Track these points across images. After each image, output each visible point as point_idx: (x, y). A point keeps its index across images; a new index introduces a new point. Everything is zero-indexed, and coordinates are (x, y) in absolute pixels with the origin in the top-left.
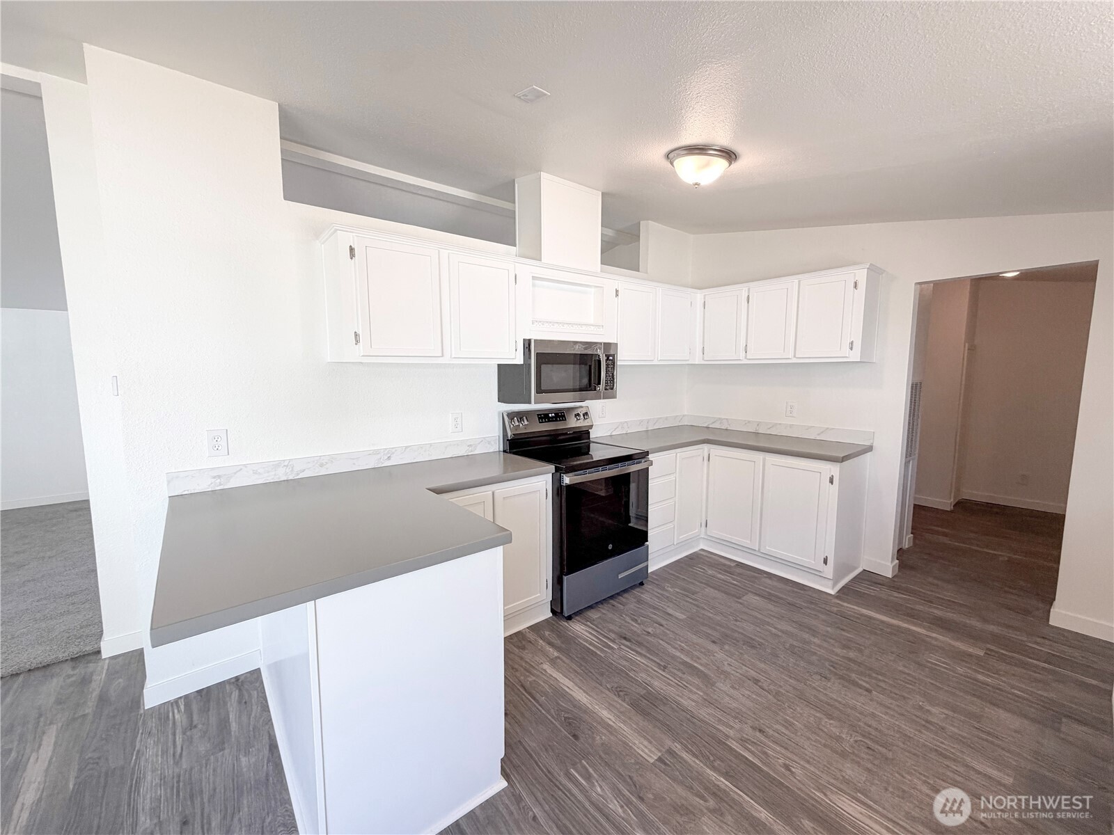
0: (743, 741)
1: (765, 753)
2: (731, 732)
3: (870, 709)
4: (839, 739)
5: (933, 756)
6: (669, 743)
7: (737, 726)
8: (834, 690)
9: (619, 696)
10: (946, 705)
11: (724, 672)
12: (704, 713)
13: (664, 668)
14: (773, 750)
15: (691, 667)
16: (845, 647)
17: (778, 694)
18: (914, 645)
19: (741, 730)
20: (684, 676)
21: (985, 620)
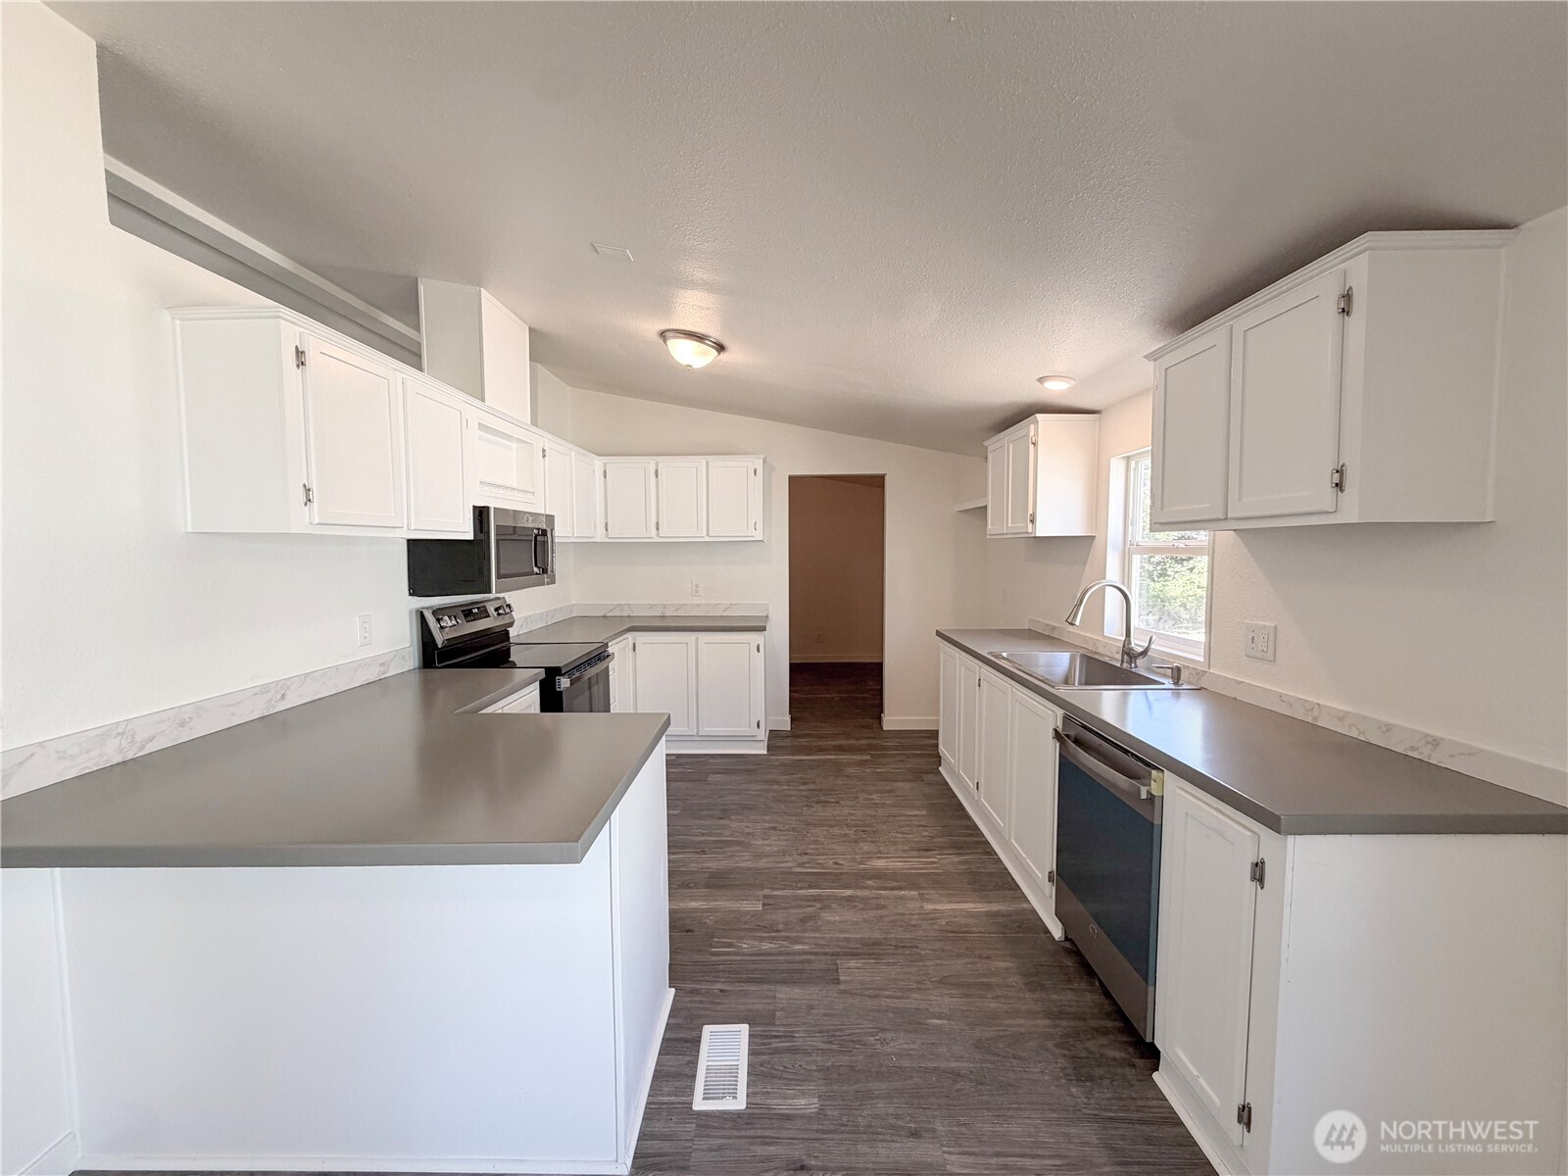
0: (801, 865)
1: (818, 864)
2: (789, 863)
3: (846, 811)
4: (846, 835)
5: (891, 819)
6: (760, 893)
7: (790, 859)
8: (819, 811)
9: (691, 888)
10: (877, 792)
11: (749, 834)
12: (762, 863)
13: (704, 852)
14: (821, 859)
15: (722, 841)
16: (804, 784)
17: (794, 830)
18: (838, 768)
19: (794, 860)
20: (725, 850)
21: (858, 739)
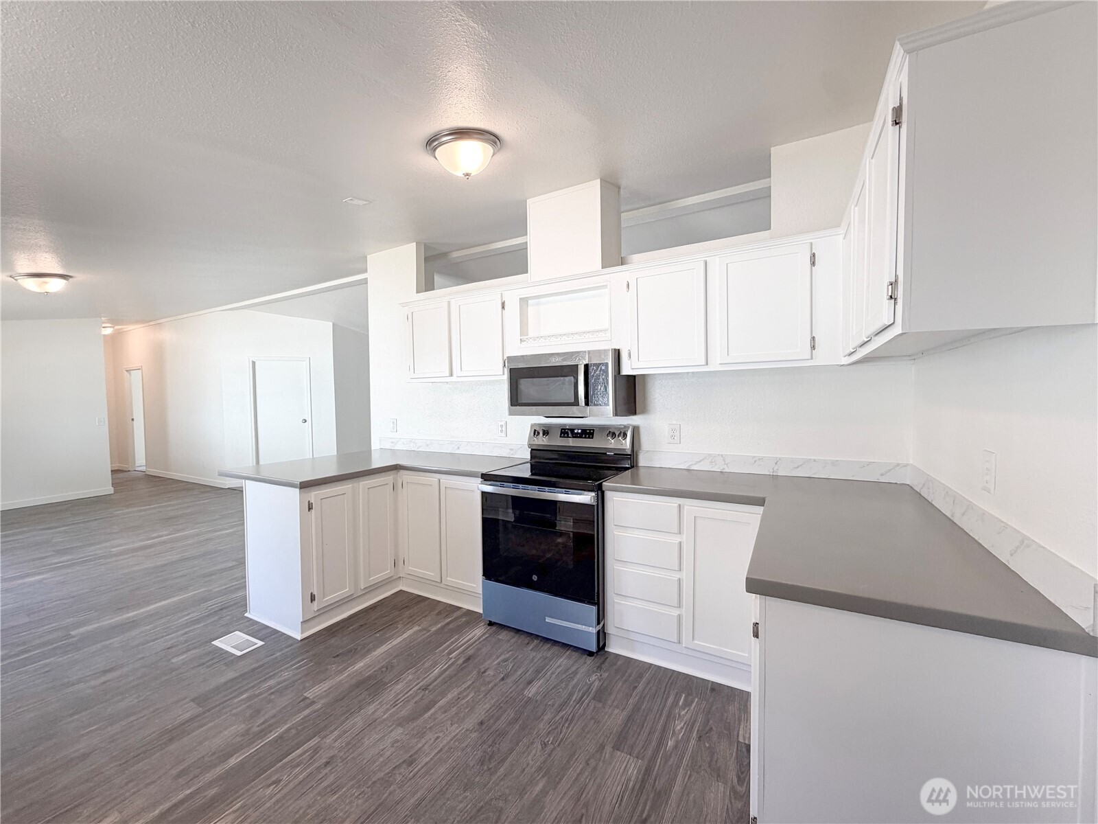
0: (316, 749)
1: (297, 766)
2: (329, 740)
6: (322, 701)
7: (337, 745)
9: (381, 668)
12: (358, 721)
13: (422, 690)
14: (301, 772)
15: (429, 708)
19: (331, 747)
20: (412, 703)
